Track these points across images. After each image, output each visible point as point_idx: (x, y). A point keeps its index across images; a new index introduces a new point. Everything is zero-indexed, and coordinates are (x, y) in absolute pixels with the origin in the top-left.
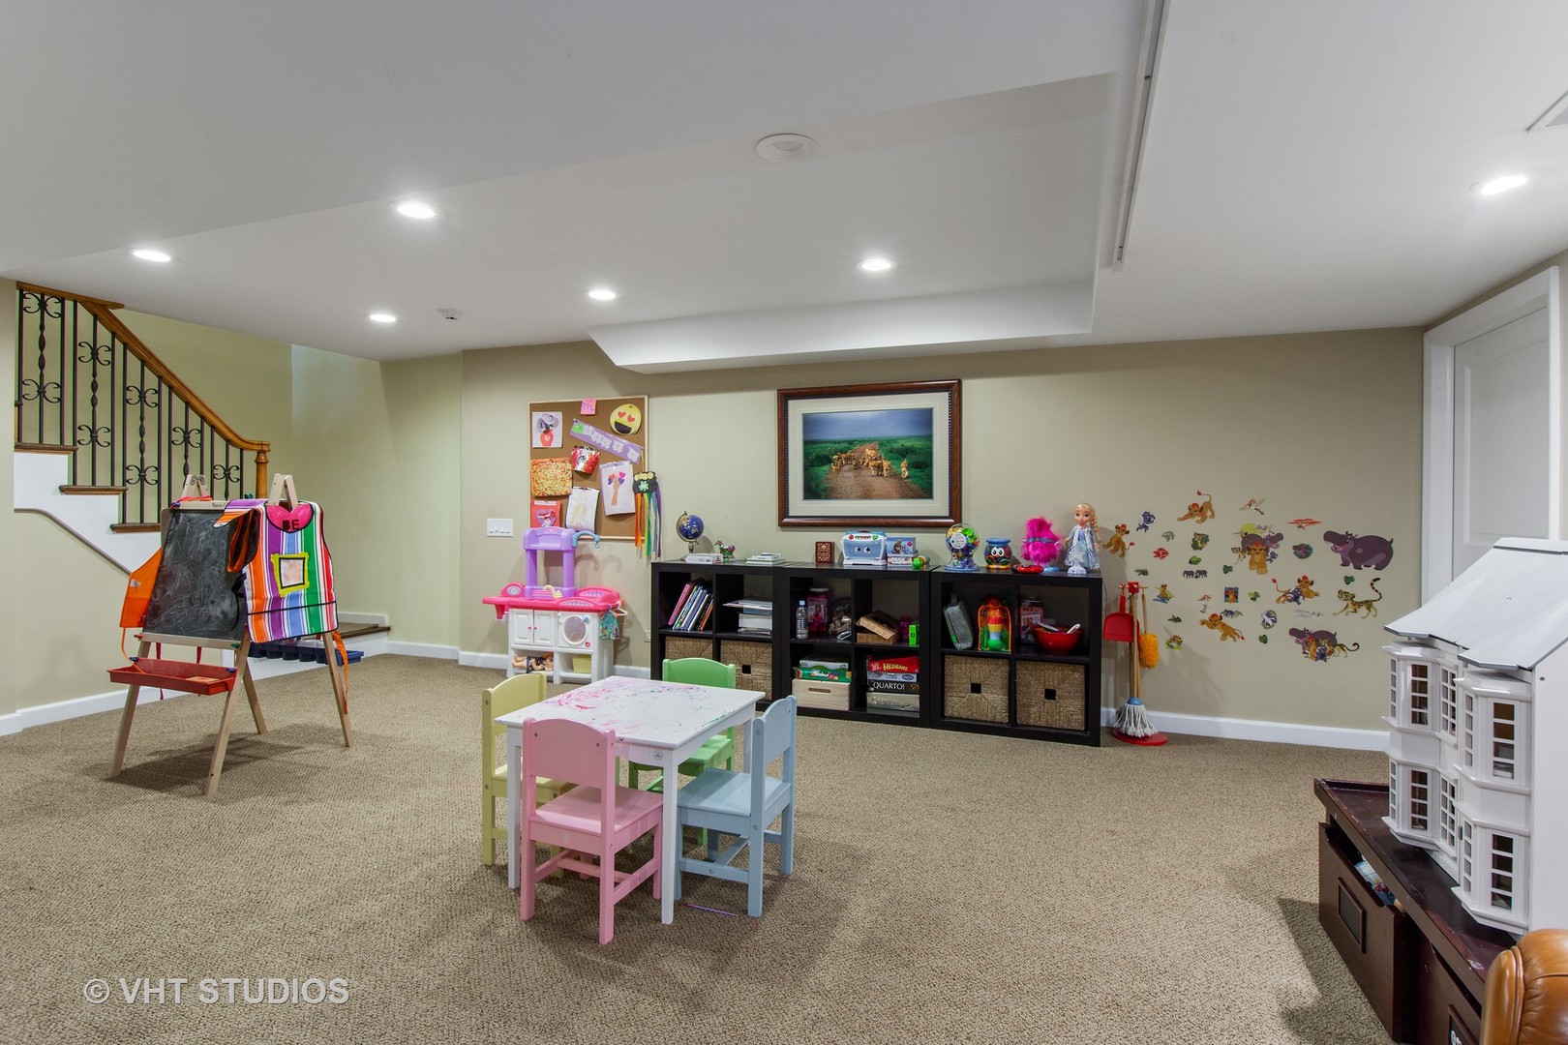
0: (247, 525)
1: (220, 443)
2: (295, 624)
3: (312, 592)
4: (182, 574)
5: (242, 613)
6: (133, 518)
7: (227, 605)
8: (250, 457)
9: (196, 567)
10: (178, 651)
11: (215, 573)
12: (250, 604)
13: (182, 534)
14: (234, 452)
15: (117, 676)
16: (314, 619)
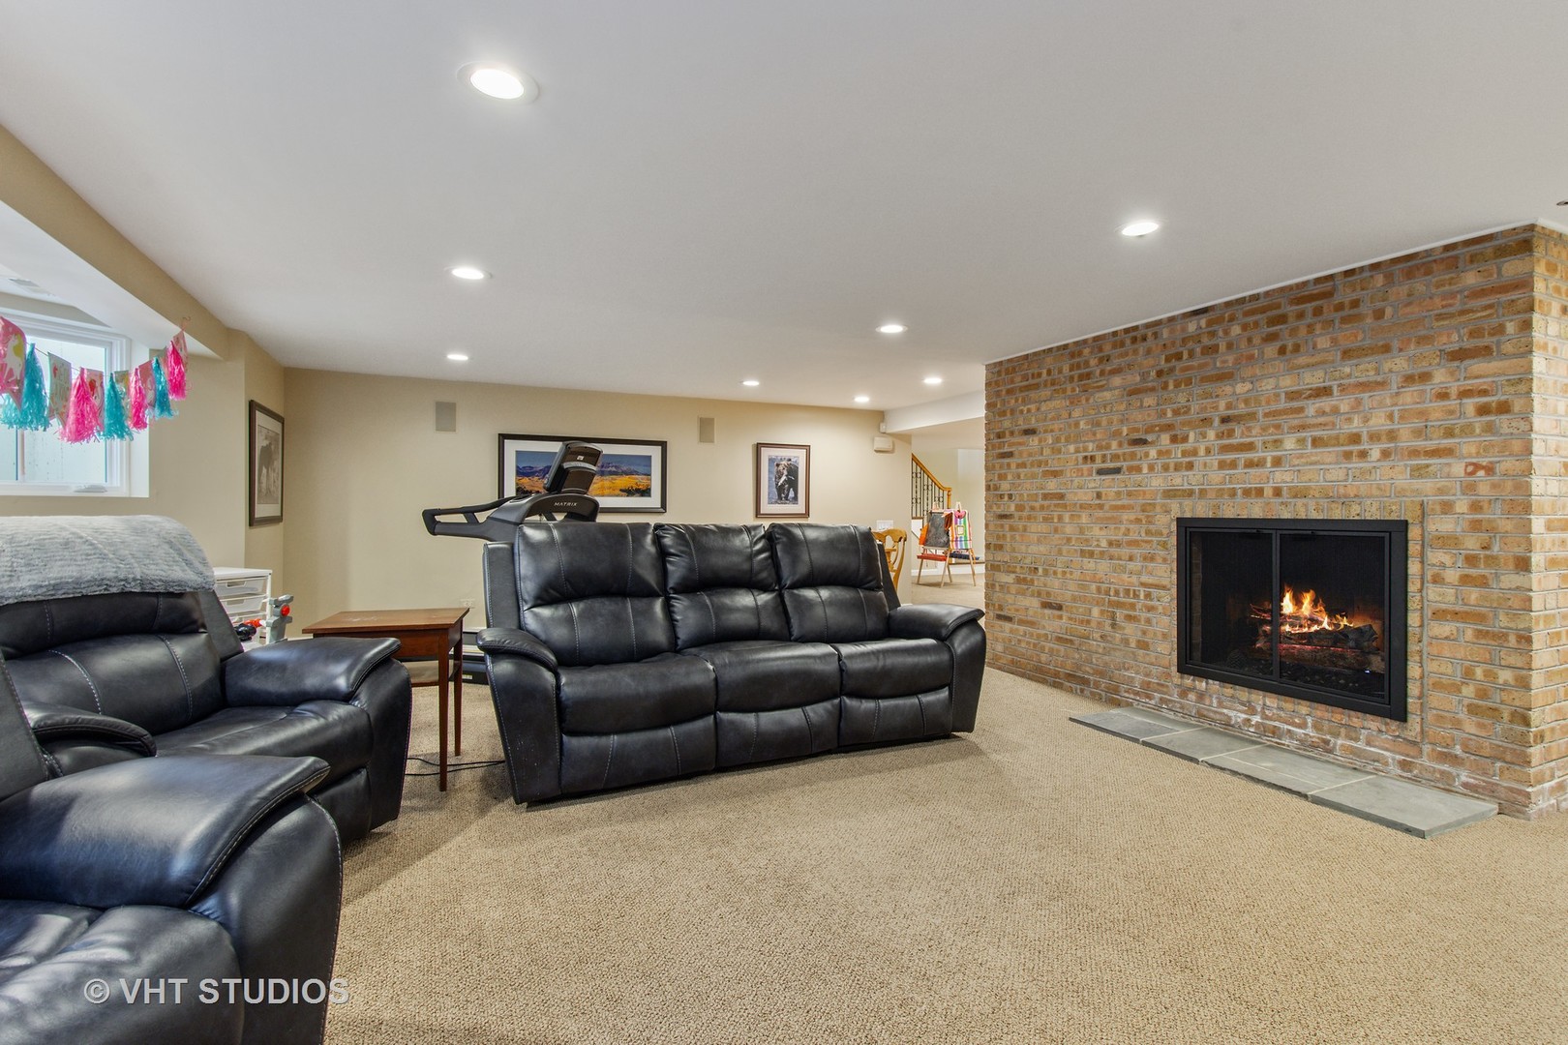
0: (949, 517)
1: (937, 488)
2: (961, 545)
3: (965, 537)
4: (933, 530)
5: (948, 541)
6: (918, 515)
7: (945, 539)
8: (946, 493)
9: (937, 529)
10: (932, 551)
11: (942, 530)
12: (951, 538)
13: (933, 519)
14: (941, 491)
15: (919, 557)
16: (966, 544)
